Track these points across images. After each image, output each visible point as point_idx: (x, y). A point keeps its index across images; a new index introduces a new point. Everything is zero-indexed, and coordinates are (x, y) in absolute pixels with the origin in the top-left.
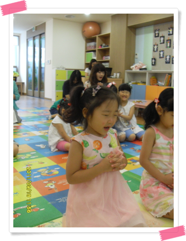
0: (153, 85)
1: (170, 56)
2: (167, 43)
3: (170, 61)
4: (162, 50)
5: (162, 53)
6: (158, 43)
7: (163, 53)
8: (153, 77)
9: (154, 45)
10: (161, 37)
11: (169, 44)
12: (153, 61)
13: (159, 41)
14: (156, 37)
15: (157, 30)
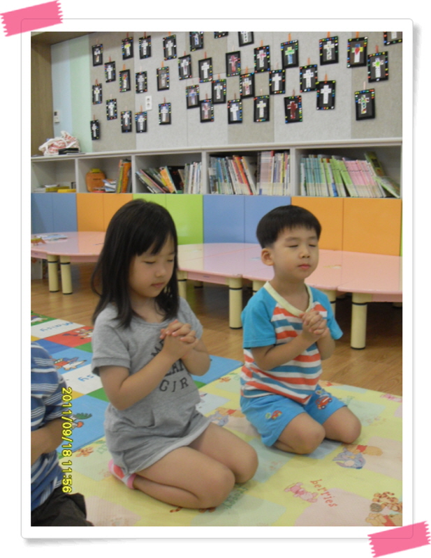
0: (94, 191)
1: (130, 113)
2: (121, 80)
3: (131, 126)
4: (111, 99)
5: (111, 106)
6: (102, 80)
7: (115, 105)
8: (94, 171)
9: (94, 87)
10: (107, 64)
11: (125, 82)
12: (95, 128)
13: (104, 76)
14: (95, 64)
15: (96, 47)
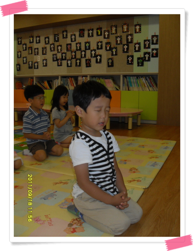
0: (19, 89)
1: (32, 62)
2: (29, 50)
3: (32, 66)
4: (25, 56)
5: (25, 59)
6: (21, 50)
7: (26, 59)
8: (18, 82)
9: (18, 52)
10: (23, 44)
11: (30, 51)
12: (18, 66)
13: (22, 48)
14: (19, 44)
15: (19, 38)
